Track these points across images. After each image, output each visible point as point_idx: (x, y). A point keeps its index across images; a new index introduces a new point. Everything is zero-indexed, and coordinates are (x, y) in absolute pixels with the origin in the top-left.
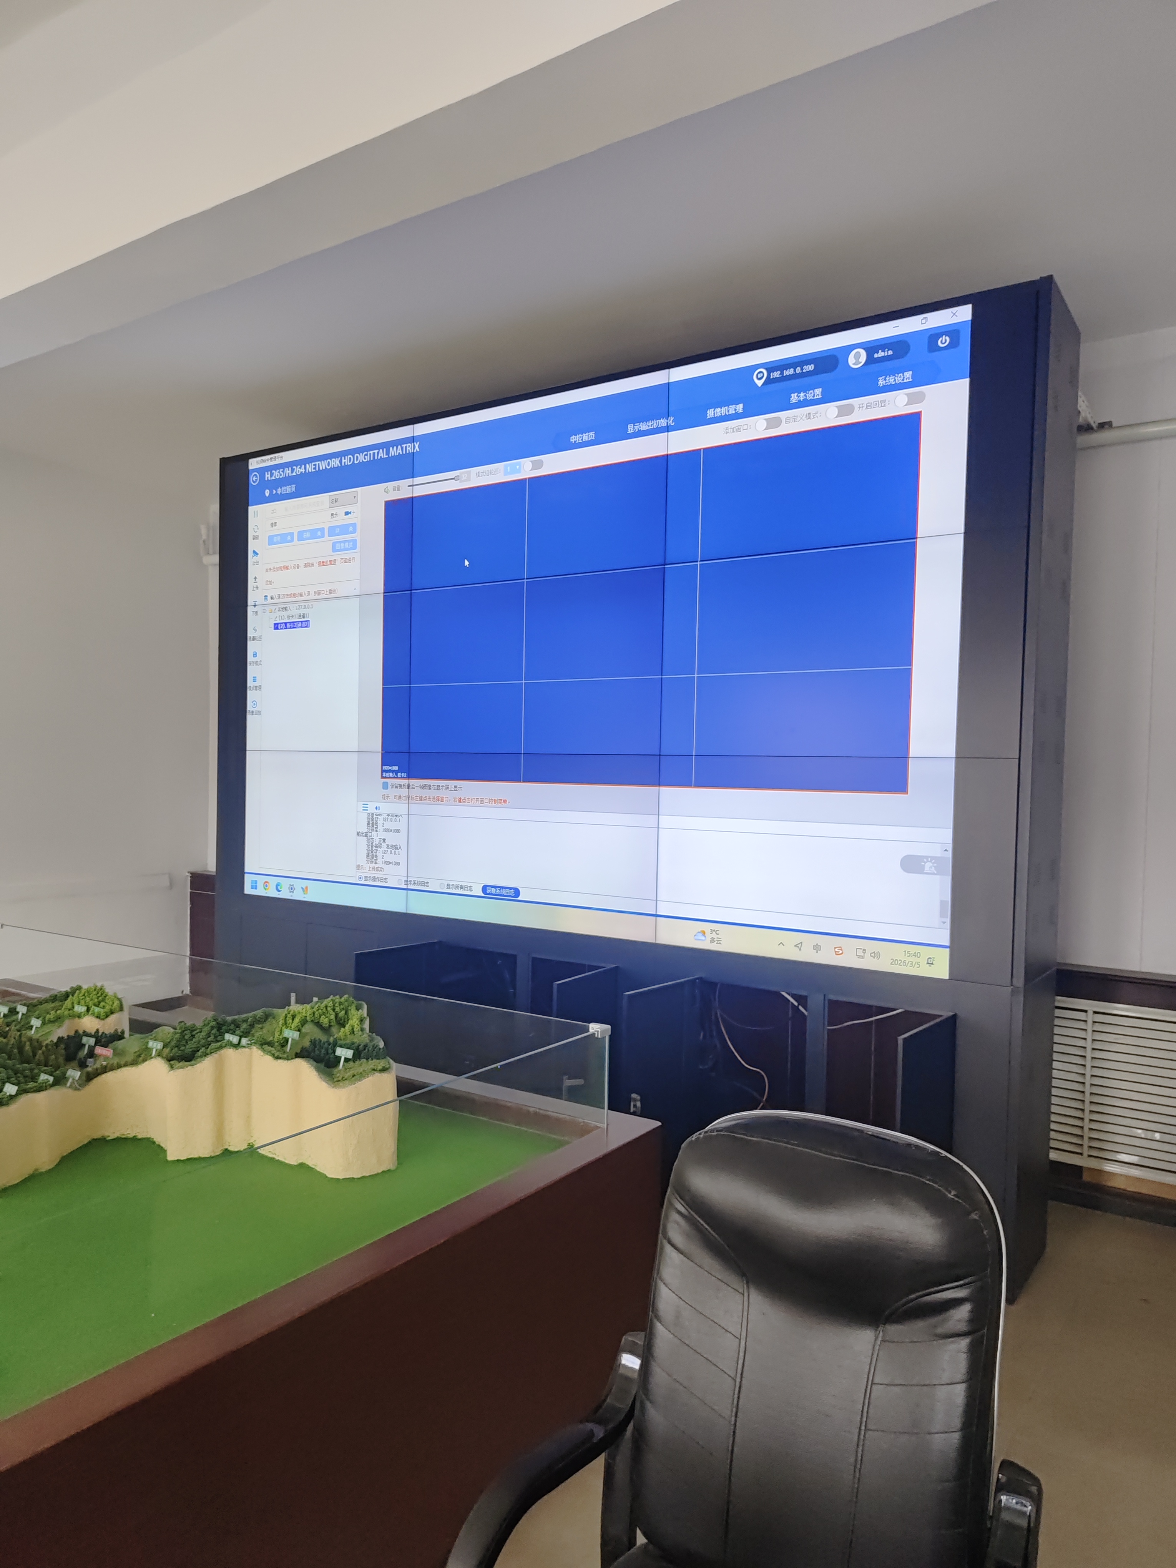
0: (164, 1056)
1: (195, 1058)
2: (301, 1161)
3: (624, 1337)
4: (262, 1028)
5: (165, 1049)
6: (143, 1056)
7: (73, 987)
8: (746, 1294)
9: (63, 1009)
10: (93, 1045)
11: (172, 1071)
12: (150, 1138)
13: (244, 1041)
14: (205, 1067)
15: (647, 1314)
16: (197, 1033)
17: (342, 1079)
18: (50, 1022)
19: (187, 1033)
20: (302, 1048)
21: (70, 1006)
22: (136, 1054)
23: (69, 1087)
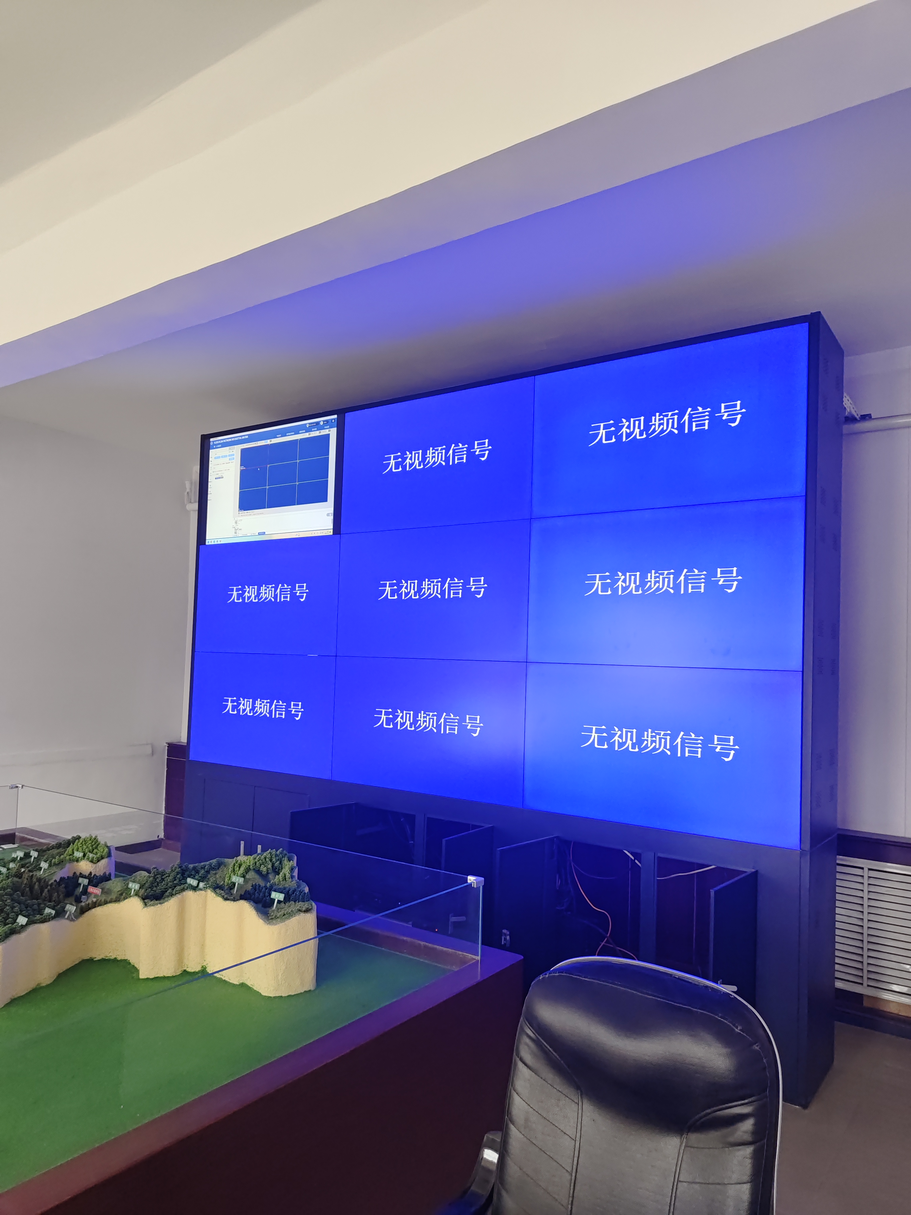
0: (140, 895)
1: (163, 897)
2: (241, 982)
3: (486, 1135)
4: (216, 874)
5: (141, 889)
6: (124, 894)
7: (73, 837)
8: (580, 1103)
9: (65, 854)
10: (87, 884)
11: (146, 908)
12: (127, 960)
13: (202, 885)
14: (171, 905)
15: (503, 1118)
16: (166, 877)
17: (275, 917)
18: (55, 864)
19: (158, 876)
20: (246, 890)
21: (70, 852)
22: (119, 893)
23: (67, 919)
